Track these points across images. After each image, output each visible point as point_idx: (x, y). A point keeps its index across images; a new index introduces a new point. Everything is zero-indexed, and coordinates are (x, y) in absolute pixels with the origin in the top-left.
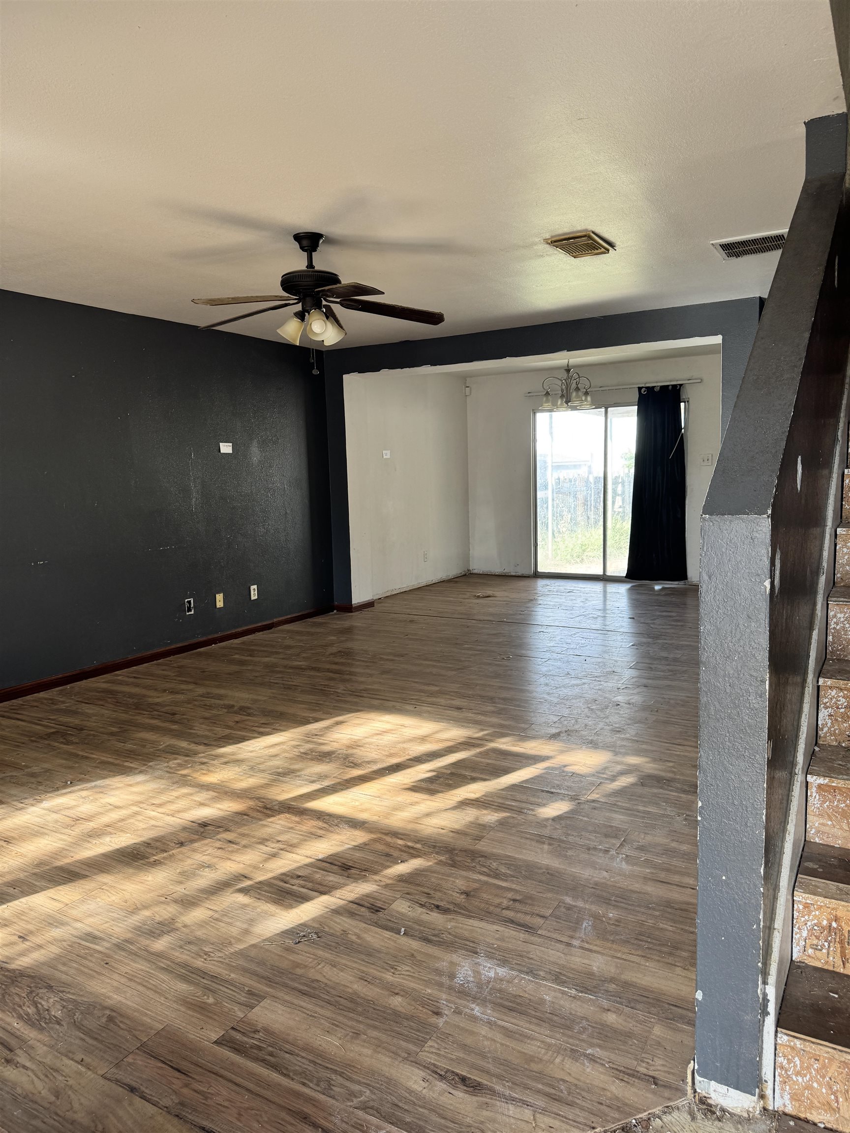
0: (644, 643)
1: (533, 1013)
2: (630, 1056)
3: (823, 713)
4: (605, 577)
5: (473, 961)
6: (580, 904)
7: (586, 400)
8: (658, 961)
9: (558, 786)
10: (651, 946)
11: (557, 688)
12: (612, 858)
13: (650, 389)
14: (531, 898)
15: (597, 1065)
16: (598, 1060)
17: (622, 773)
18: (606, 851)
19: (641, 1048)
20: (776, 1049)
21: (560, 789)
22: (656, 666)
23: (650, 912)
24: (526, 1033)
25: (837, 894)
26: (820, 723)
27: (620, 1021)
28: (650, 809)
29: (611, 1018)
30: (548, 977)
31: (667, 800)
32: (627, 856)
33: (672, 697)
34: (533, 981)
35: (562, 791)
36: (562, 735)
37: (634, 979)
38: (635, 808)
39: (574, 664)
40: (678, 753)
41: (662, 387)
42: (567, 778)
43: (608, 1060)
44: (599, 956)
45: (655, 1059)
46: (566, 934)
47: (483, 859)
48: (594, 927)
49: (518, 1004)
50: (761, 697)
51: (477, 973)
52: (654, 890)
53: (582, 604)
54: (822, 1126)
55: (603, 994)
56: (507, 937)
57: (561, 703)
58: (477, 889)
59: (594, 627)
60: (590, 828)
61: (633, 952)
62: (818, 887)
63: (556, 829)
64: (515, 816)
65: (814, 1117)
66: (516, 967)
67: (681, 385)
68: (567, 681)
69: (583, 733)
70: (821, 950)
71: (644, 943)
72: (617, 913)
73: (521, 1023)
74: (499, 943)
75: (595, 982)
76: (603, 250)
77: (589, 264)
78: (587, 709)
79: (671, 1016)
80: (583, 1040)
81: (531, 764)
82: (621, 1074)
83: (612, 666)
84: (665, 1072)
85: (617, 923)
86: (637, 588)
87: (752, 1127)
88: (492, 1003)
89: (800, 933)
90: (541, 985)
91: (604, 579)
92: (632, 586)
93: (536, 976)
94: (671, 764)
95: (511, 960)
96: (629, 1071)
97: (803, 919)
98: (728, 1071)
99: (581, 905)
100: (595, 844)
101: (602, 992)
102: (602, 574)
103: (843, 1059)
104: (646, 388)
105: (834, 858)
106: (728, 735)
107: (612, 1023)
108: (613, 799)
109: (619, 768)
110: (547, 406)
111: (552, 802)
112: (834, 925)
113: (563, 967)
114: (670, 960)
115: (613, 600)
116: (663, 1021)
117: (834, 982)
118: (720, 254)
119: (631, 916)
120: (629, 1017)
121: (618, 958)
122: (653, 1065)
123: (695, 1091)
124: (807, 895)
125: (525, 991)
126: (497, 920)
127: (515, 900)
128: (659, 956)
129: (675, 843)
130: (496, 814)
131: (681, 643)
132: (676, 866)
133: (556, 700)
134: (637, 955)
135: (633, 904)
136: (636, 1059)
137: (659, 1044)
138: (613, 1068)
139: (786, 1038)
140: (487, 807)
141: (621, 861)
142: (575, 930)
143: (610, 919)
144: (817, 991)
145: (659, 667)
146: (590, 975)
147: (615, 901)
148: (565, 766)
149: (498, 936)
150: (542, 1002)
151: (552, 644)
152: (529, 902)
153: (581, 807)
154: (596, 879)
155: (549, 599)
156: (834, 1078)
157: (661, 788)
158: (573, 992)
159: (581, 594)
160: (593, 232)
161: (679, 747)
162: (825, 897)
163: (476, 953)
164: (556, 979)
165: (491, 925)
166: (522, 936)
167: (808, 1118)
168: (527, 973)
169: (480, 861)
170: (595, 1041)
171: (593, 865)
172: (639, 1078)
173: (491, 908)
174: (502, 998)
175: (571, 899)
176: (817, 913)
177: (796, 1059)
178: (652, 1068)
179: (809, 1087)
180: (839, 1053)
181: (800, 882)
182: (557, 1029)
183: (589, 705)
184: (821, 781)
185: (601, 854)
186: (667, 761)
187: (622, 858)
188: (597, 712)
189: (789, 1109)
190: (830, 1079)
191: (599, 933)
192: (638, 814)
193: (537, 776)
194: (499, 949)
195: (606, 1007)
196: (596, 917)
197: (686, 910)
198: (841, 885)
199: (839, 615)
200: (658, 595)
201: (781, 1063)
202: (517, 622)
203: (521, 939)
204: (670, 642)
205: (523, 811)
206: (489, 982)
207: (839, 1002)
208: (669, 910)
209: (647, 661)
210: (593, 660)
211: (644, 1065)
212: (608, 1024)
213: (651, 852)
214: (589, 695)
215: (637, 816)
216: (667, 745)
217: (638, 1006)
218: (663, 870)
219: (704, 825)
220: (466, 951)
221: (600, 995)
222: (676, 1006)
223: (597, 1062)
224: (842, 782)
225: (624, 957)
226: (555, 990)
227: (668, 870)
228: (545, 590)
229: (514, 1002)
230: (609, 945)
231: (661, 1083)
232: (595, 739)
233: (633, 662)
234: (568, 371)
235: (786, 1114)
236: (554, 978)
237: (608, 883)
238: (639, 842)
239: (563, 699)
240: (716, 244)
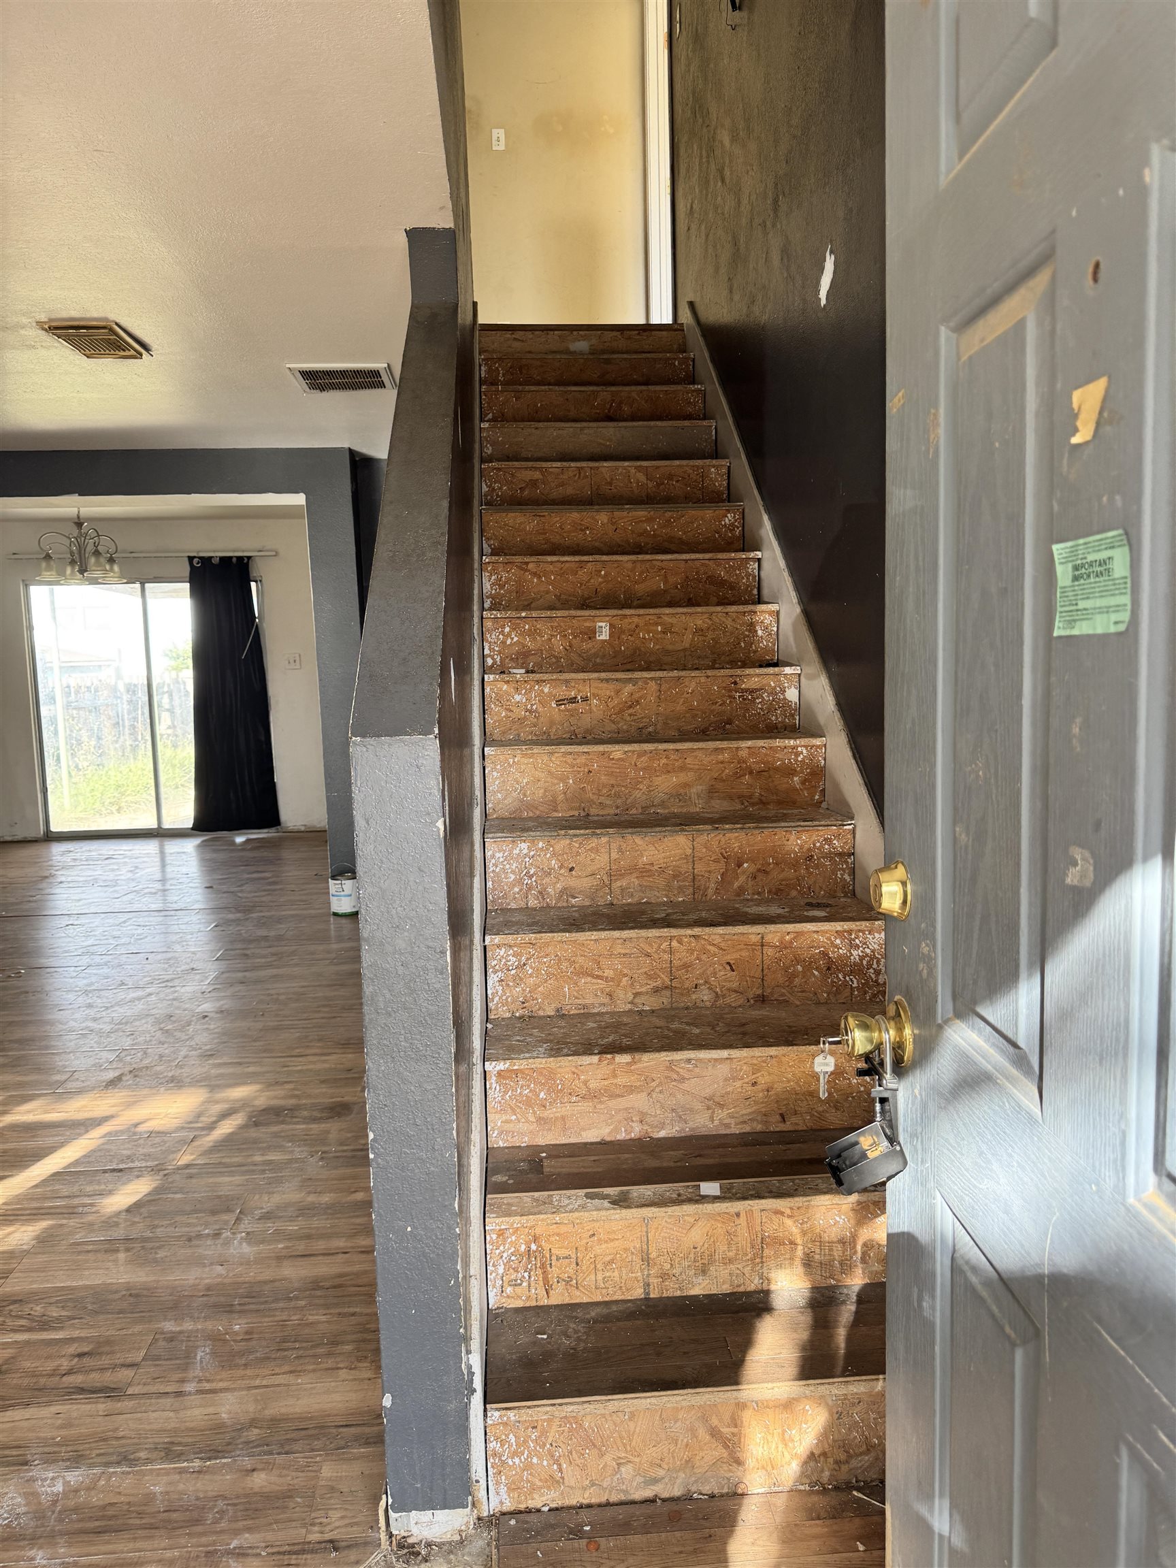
0: (233, 921)
1: (138, 1522)
2: (294, 1524)
3: (493, 979)
4: (161, 832)
5: (22, 1478)
6: (188, 1326)
7: (112, 570)
8: (314, 1371)
9: (129, 1157)
10: (301, 1352)
11: (107, 1008)
12: (227, 1243)
13: (206, 561)
14: (108, 1342)
15: (250, 1559)
16: (250, 1551)
17: (225, 1115)
18: (217, 1235)
19: (308, 1506)
20: (486, 1434)
21: (133, 1161)
22: (253, 951)
23: (293, 1304)
24: (131, 1558)
25: (533, 1207)
26: (489, 992)
27: (273, 1479)
28: (273, 1156)
29: (259, 1481)
30: (154, 1455)
31: (292, 1138)
32: (248, 1233)
33: (282, 991)
34: (129, 1473)
35: (137, 1164)
36: (124, 1078)
37: (283, 1410)
38: (249, 1160)
39: (129, 967)
40: (299, 1068)
41: (222, 559)
42: (142, 1141)
43: (263, 1545)
44: (229, 1395)
45: (330, 1513)
46: (172, 1379)
47: (17, 1305)
48: (214, 1353)
49: (111, 1518)
50: (442, 973)
51: (32, 1496)
52: (293, 1272)
53: (130, 875)
54: (546, 1509)
55: (242, 1449)
56: (76, 1418)
57: (116, 1031)
58: (13, 1358)
59: (154, 907)
60: (188, 1208)
61: (277, 1370)
62: (512, 1205)
63: (134, 1223)
64: (64, 1222)
65: (536, 1502)
66: (98, 1460)
67: (249, 558)
68: (121, 995)
69: (158, 1068)
70: (521, 1284)
71: (290, 1353)
72: (245, 1321)
73: (120, 1547)
74: (64, 1432)
75: (228, 1436)
76: (132, 352)
77: (108, 369)
78: (160, 1032)
79: (342, 1443)
80: (222, 1532)
81: (80, 1135)
82: (286, 1557)
83: (189, 960)
84: (346, 1526)
85: (247, 1337)
86: (211, 843)
87: (467, 1550)
88: (65, 1535)
89: (496, 1271)
90: (143, 1473)
91: (159, 834)
92: (203, 841)
93: (132, 1462)
94: (291, 1086)
95: (88, 1452)
96: (296, 1548)
97: (498, 1251)
98: (431, 1489)
99: (190, 1328)
100: (199, 1229)
101: (240, 1446)
102: (156, 826)
103: (564, 1414)
104: (200, 558)
105: (524, 1161)
106: (403, 1032)
107: (261, 1487)
108: (215, 1157)
109: (217, 1108)
110: (48, 575)
111: (124, 1184)
112: (534, 1247)
113: (175, 1432)
114: (330, 1363)
115: (178, 863)
116: (332, 1454)
117: (539, 1319)
118: (300, 384)
119: (267, 1319)
120: (284, 1468)
121: (256, 1387)
122: (329, 1524)
123: (391, 1535)
124: (501, 1220)
125: (119, 1493)
126: (55, 1396)
127: (81, 1355)
128: (314, 1363)
129: (312, 1195)
130: (30, 1228)
131: (284, 913)
132: (318, 1228)
133: (107, 1028)
134: (284, 1373)
135: (266, 1302)
136: (304, 1526)
137: (332, 1489)
138: (273, 1554)
139: (497, 1414)
140: (11, 1221)
141: (240, 1243)
142: (185, 1368)
143: (236, 1333)
144: (523, 1339)
145: (257, 951)
146: (219, 1427)
147: (240, 1304)
148: (136, 1125)
149: (60, 1422)
150: (150, 1498)
151: (90, 942)
152: (107, 1349)
153: (170, 1180)
154: (207, 1281)
155: (75, 873)
156: (556, 1442)
157: (283, 1122)
158: (197, 1464)
159: (126, 860)
160: (117, 324)
161: (300, 1059)
162: (522, 1215)
163: (26, 1463)
164: (167, 1455)
165: (46, 1408)
166: (102, 1407)
167: (530, 1506)
168: (118, 1463)
169: (11, 1311)
170: (240, 1524)
171: (199, 1262)
172: (312, 1551)
173: (43, 1381)
174: (79, 1521)
175: (172, 1322)
176: (514, 1238)
177: (511, 1436)
178: (328, 1528)
179: (528, 1466)
180: (560, 1408)
181: (491, 1205)
182: (181, 1531)
183: (162, 1026)
184: (501, 1066)
185: (209, 1242)
186: (286, 1082)
187: (242, 1238)
188: (175, 1034)
189: (508, 1506)
190: (551, 1445)
191: (222, 1361)
192: (255, 1168)
193: (94, 1151)
194: (65, 1443)
195: (249, 1467)
196: (216, 1338)
197: (340, 1286)
198: (536, 1194)
199: (498, 855)
200: (243, 850)
201: (494, 1449)
202: (25, 914)
203: (101, 1413)
204: (269, 914)
205: (76, 1210)
206: (55, 1502)
207: (549, 1343)
208: (319, 1293)
209: (240, 946)
210: (160, 957)
211: (316, 1529)
212: (256, 1490)
213: (281, 1217)
214: (160, 1010)
215: (253, 1171)
216: (283, 1060)
217: (296, 1447)
218: (301, 1238)
219: (378, 1164)
220: (7, 1466)
221: (238, 1453)
222: (347, 1426)
223: (247, 1555)
224: (524, 1062)
225: (265, 1383)
226: (168, 1472)
227: (309, 1237)
228: (68, 859)
229: (103, 1518)
230: (241, 1372)
231: (344, 1544)
232: (177, 1074)
233: (219, 950)
234: (79, 524)
235: (503, 1514)
236: (163, 1454)
237: (226, 1281)
238: (262, 1208)
239: (120, 1023)
240: (295, 369)
